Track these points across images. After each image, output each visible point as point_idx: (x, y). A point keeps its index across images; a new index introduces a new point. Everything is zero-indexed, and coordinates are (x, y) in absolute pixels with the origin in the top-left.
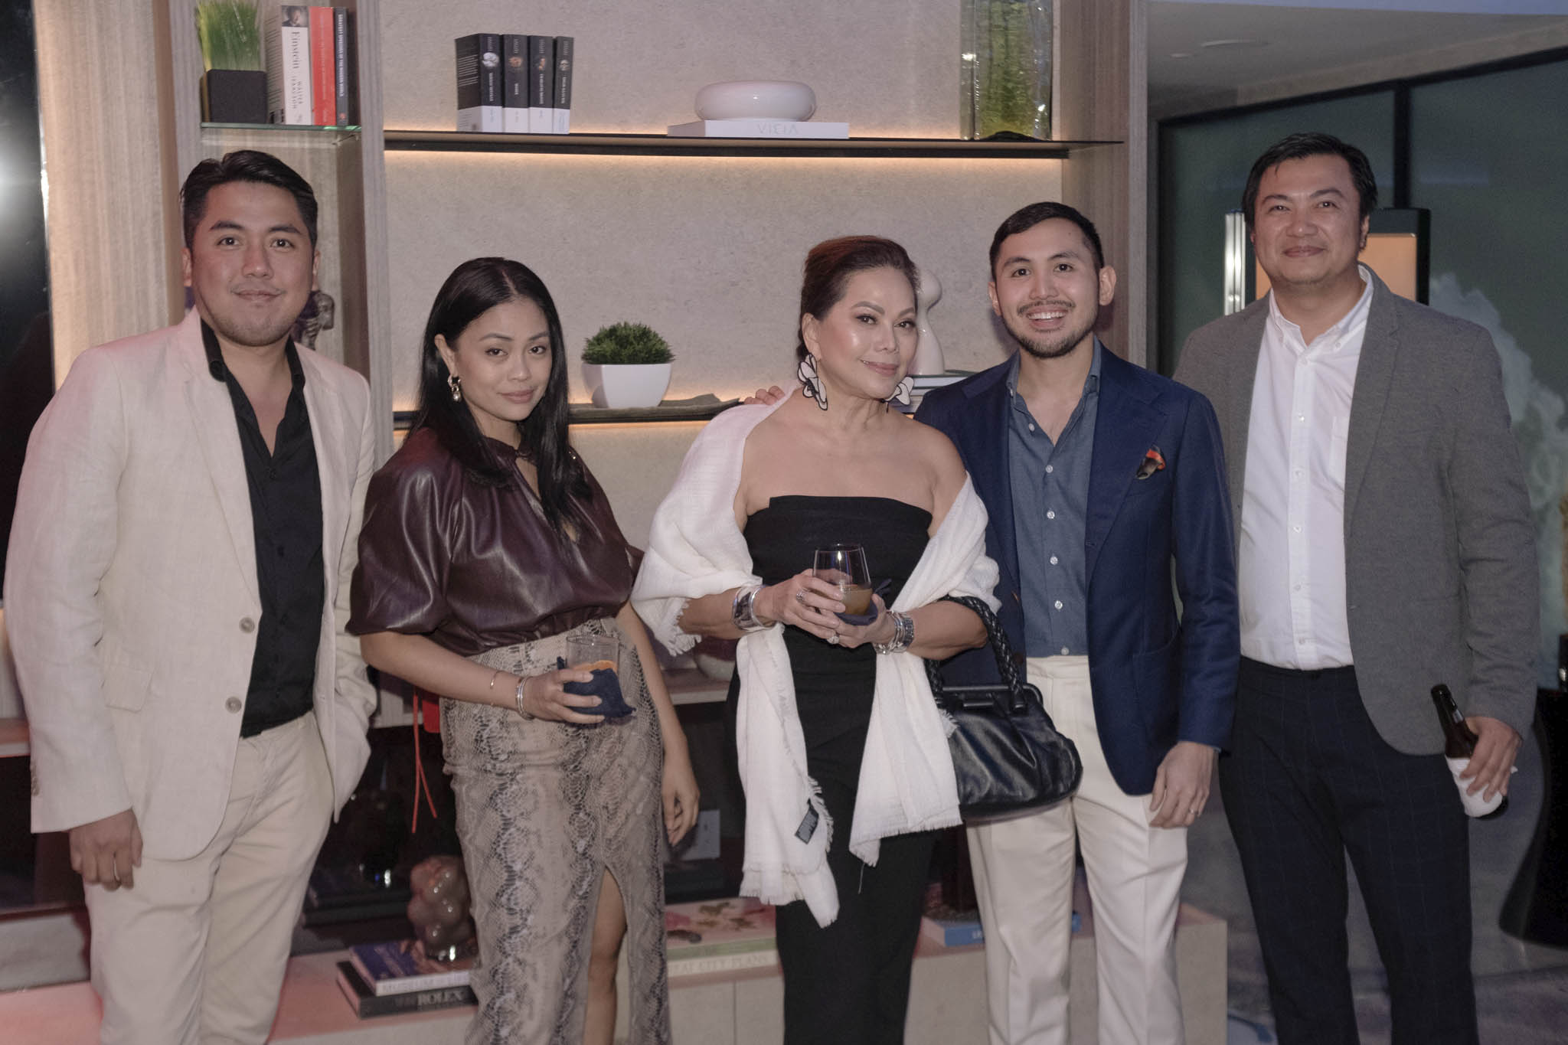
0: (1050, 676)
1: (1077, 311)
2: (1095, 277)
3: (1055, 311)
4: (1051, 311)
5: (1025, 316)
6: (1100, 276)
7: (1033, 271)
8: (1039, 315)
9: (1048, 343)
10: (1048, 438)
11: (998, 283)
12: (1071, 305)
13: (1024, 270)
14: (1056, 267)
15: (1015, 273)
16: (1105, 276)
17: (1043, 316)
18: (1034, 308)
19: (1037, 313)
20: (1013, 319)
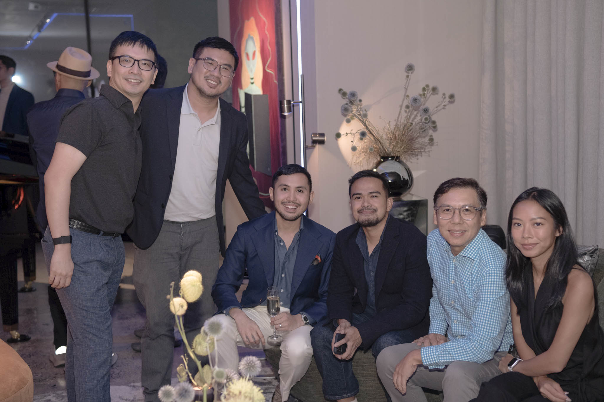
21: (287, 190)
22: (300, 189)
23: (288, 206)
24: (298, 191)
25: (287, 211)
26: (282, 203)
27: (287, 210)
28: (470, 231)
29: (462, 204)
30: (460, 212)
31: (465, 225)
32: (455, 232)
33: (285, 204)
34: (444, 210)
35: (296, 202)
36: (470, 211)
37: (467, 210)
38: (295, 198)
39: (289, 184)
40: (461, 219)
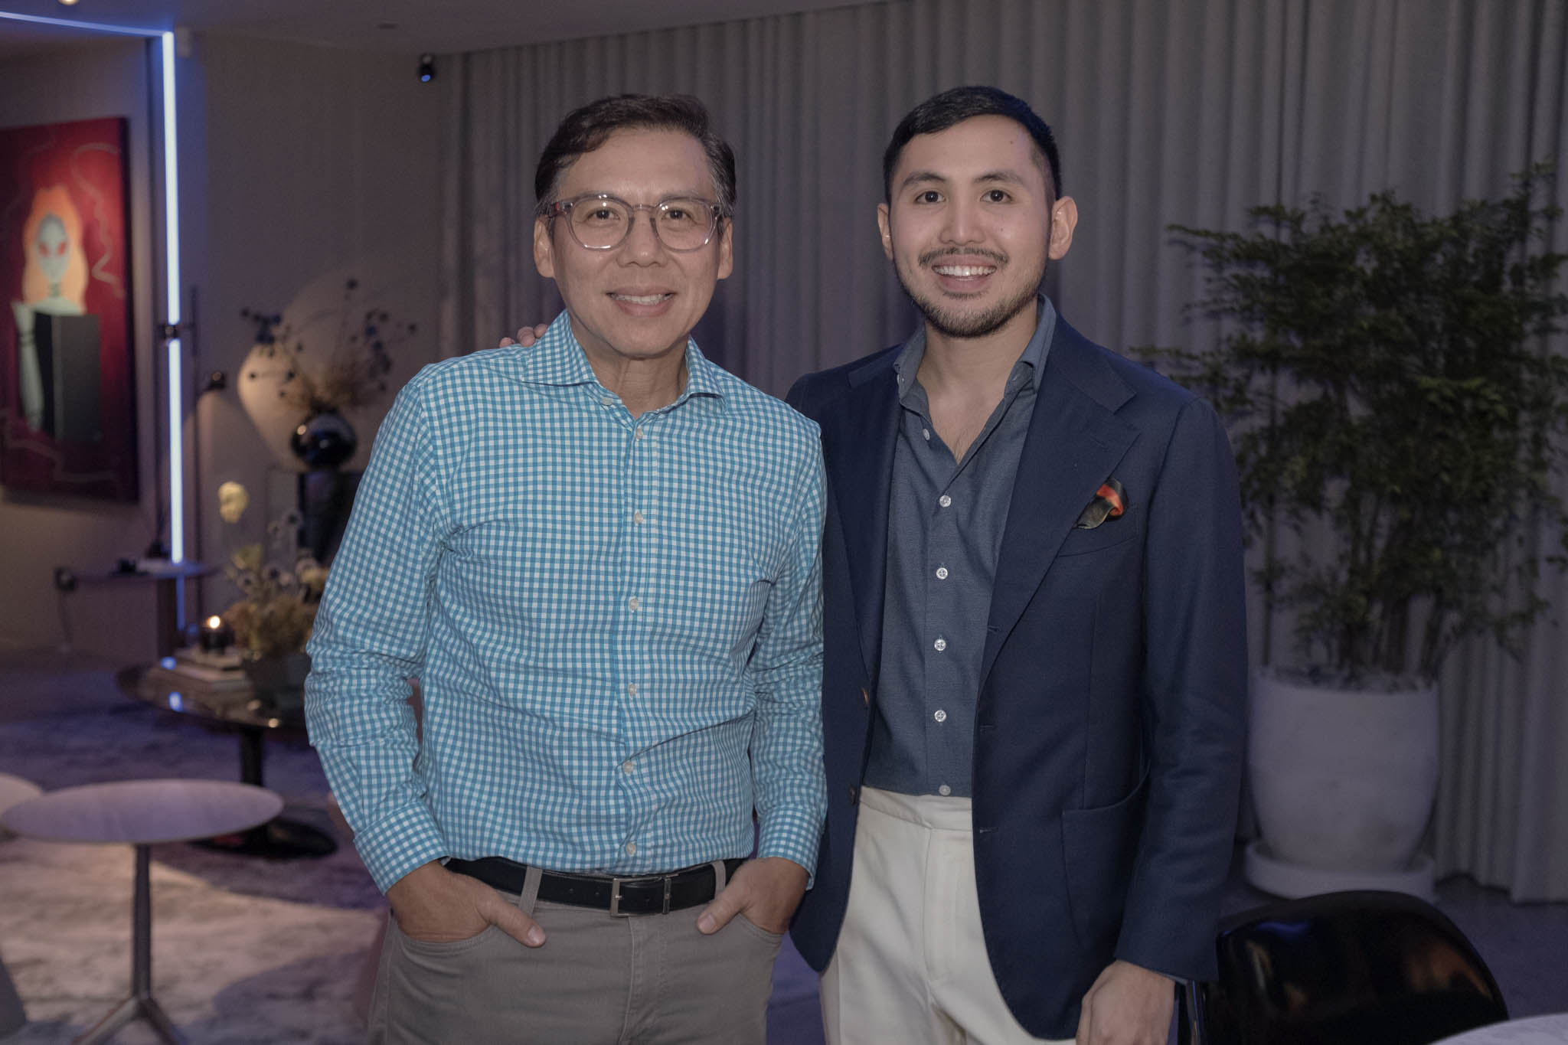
0: (928, 824)
1: (1012, 266)
2: (1045, 214)
3: (978, 266)
4: (970, 266)
5: (929, 269)
6: (1054, 214)
7: (950, 197)
8: (951, 269)
9: (962, 315)
10: (949, 452)
11: (892, 209)
12: (1003, 259)
13: (936, 194)
14: (986, 194)
15: (921, 196)
16: (1059, 213)
17: (958, 271)
18: (946, 257)
19: (948, 266)
20: (911, 272)
21: (940, 199)
22: (997, 185)
23: (946, 270)
24: (989, 198)
25: (946, 293)
26: (924, 260)
27: (946, 288)
28: (691, 293)
29: (658, 190)
30: (652, 220)
31: (674, 271)
32: (635, 299)
33: (938, 260)
34: (590, 216)
35: (982, 246)
36: (689, 216)
37: (676, 214)
38: (975, 226)
39: (944, 171)
40: (660, 245)
